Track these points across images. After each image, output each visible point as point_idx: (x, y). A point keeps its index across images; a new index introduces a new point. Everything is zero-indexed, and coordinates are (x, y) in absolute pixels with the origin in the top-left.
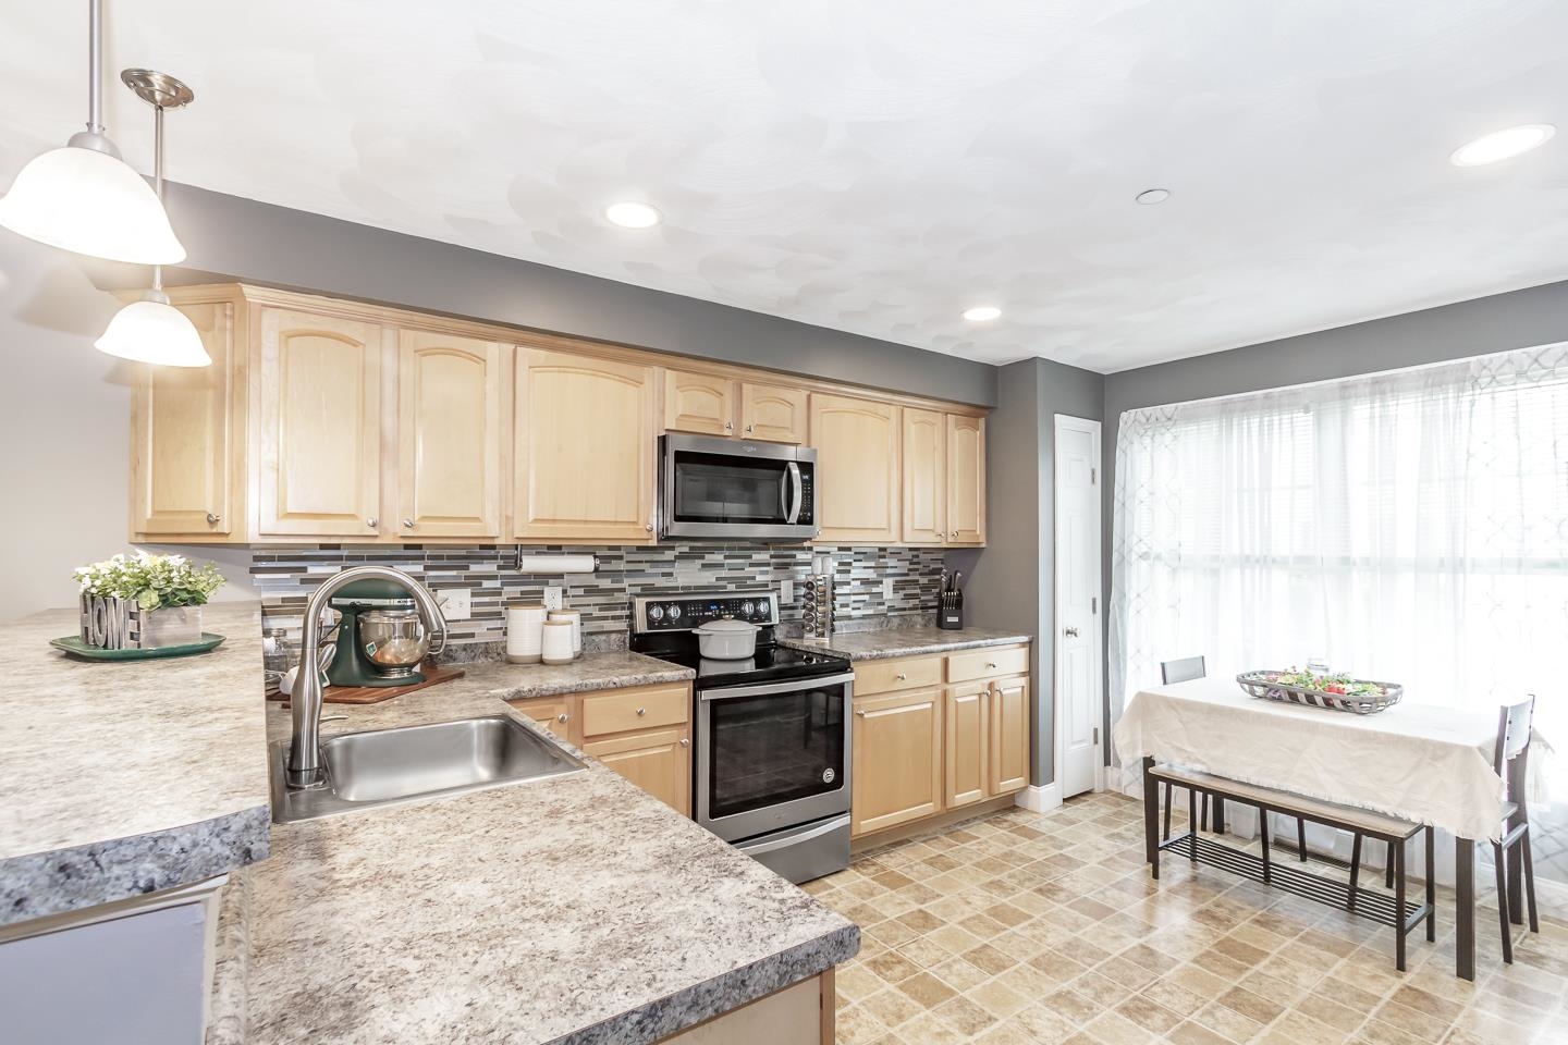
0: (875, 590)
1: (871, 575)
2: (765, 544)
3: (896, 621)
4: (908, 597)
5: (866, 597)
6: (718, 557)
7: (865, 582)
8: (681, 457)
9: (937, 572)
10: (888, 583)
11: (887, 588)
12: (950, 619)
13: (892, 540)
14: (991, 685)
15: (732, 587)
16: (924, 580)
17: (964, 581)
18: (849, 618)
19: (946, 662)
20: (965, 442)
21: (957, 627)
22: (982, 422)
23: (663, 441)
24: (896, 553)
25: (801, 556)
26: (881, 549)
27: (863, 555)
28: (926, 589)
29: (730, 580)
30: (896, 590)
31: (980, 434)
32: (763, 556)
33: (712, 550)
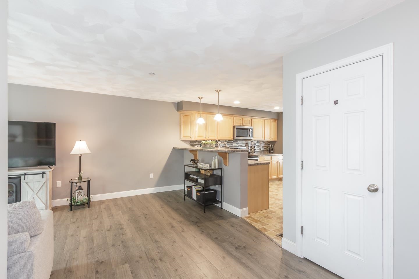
0: (260, 147)
1: (259, 145)
2: (244, 140)
3: (263, 152)
4: (264, 148)
5: (258, 148)
6: (238, 142)
7: (258, 146)
8: (237, 129)
9: (269, 145)
10: (262, 146)
11: (261, 147)
12: (271, 152)
13: (262, 139)
14: (278, 161)
15: (240, 146)
16: (267, 146)
17: (273, 146)
18: (256, 151)
19: (271, 157)
20: (274, 124)
21: (272, 153)
22: (276, 121)
23: (234, 127)
24: (263, 142)
25: (249, 142)
26: (261, 141)
27: (258, 142)
28: (267, 147)
29: (240, 145)
30: (263, 147)
31: (276, 123)
32: (244, 142)
33: (237, 141)
